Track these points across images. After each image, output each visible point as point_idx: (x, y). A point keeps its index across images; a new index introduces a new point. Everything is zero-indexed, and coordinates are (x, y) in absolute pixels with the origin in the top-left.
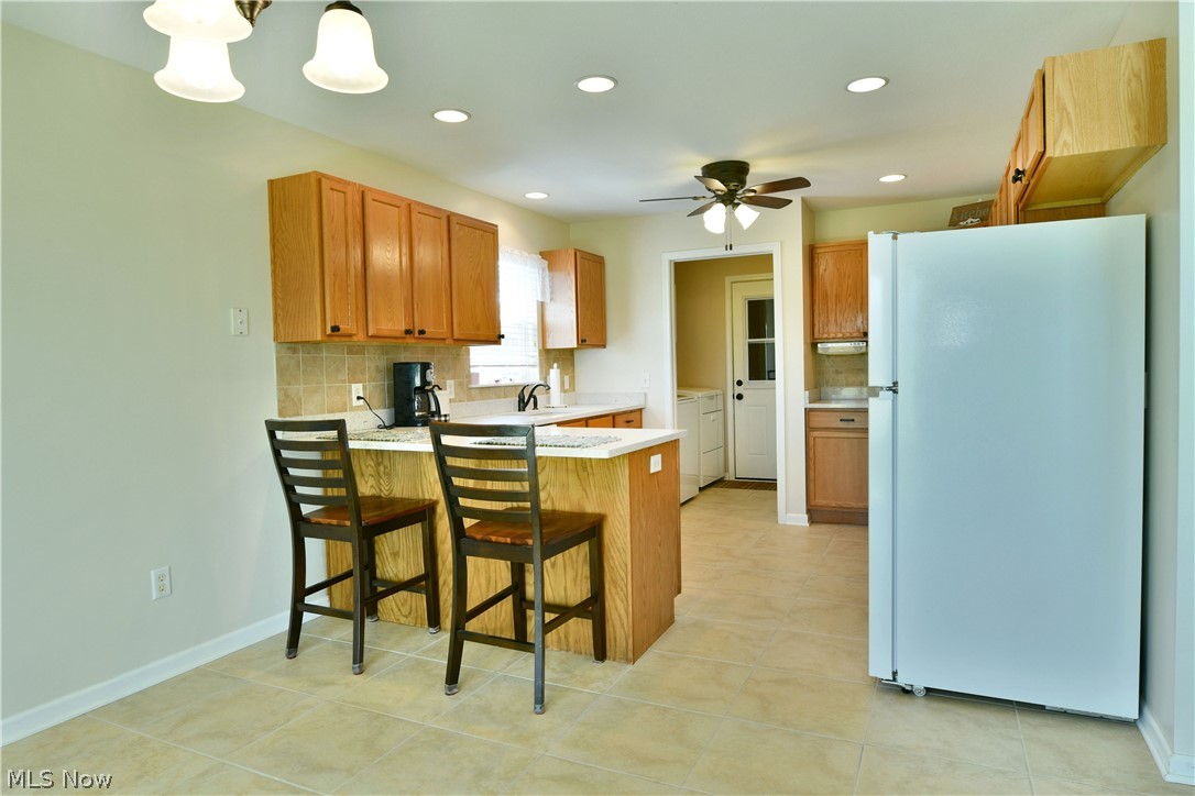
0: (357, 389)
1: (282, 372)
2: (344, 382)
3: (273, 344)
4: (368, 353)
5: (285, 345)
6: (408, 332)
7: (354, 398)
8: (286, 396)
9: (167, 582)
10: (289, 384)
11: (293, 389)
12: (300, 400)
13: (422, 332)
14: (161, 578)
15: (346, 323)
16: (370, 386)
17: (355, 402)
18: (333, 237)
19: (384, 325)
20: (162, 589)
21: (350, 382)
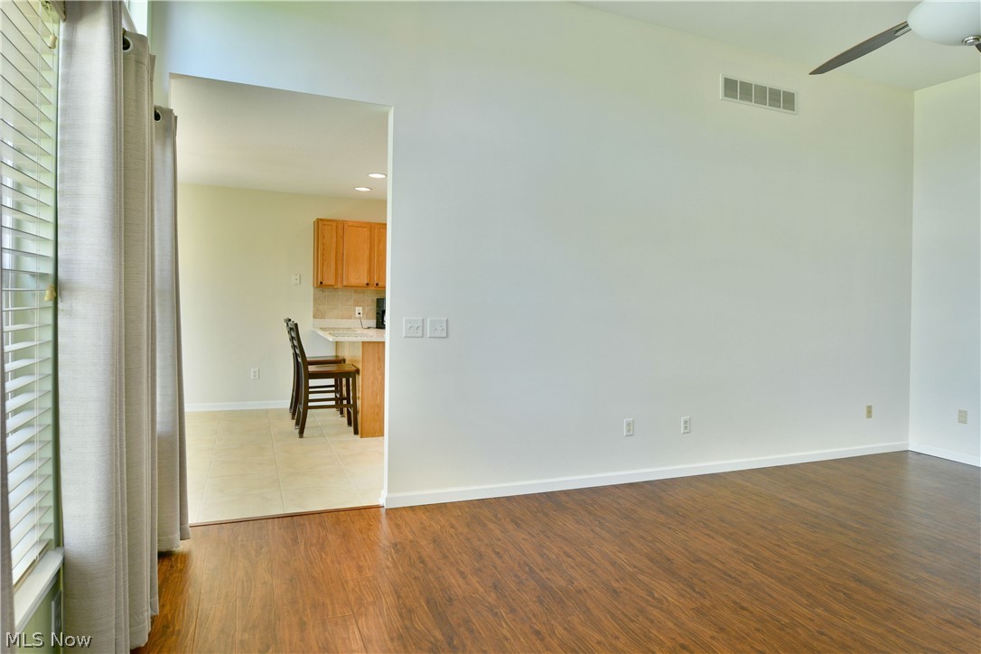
0: (359, 309)
1: (316, 300)
2: (350, 306)
3: (312, 289)
4: (367, 293)
5: (318, 289)
6: (368, 284)
7: (357, 313)
8: (318, 310)
9: (257, 374)
10: (319, 305)
11: (321, 307)
12: (325, 312)
13: (377, 284)
14: (255, 372)
15: (330, 280)
16: (367, 309)
17: (357, 315)
18: (323, 244)
19: (353, 281)
20: (255, 376)
21: (355, 306)
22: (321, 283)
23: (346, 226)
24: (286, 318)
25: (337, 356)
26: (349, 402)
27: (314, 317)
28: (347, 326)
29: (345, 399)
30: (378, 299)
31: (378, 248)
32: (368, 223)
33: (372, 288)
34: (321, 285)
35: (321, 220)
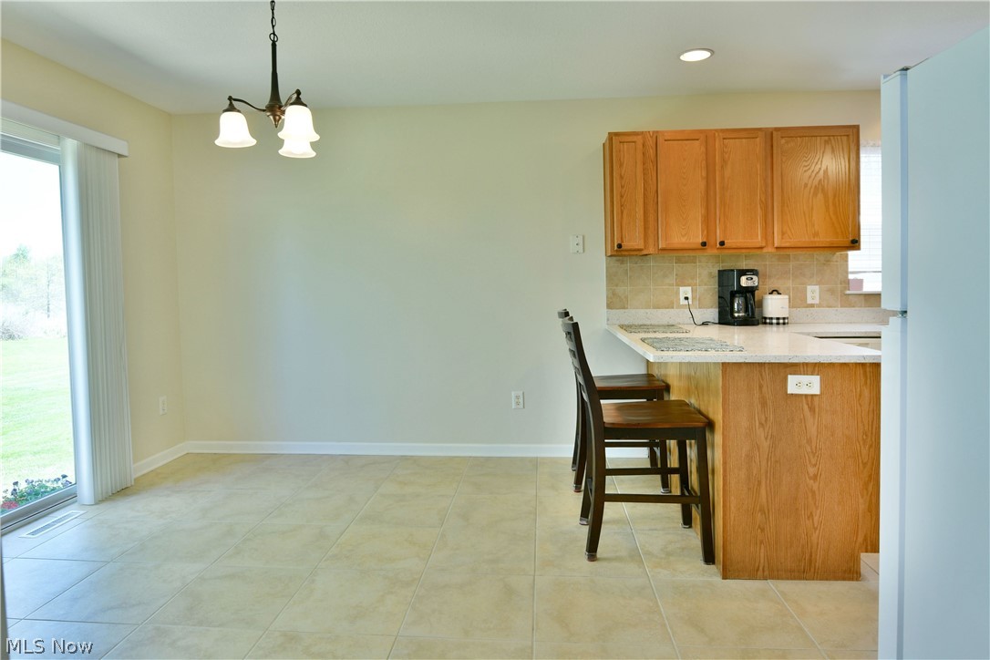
0: (685, 291)
1: (611, 278)
2: (670, 285)
3: (604, 258)
4: (700, 261)
5: (615, 258)
6: (704, 244)
7: (682, 298)
8: (614, 294)
9: (521, 400)
10: (617, 286)
11: (620, 290)
12: (627, 297)
13: (722, 243)
14: (517, 397)
15: (634, 241)
16: (701, 289)
17: (683, 302)
18: (621, 177)
19: (677, 239)
20: (518, 404)
21: (678, 285)
22: (620, 246)
23: (661, 140)
24: (561, 309)
25: (649, 376)
26: (685, 482)
27: (609, 306)
28: (665, 321)
29: (674, 471)
30: (721, 273)
31: (723, 177)
32: (701, 131)
33: (710, 251)
34: (619, 251)
35: (617, 134)
